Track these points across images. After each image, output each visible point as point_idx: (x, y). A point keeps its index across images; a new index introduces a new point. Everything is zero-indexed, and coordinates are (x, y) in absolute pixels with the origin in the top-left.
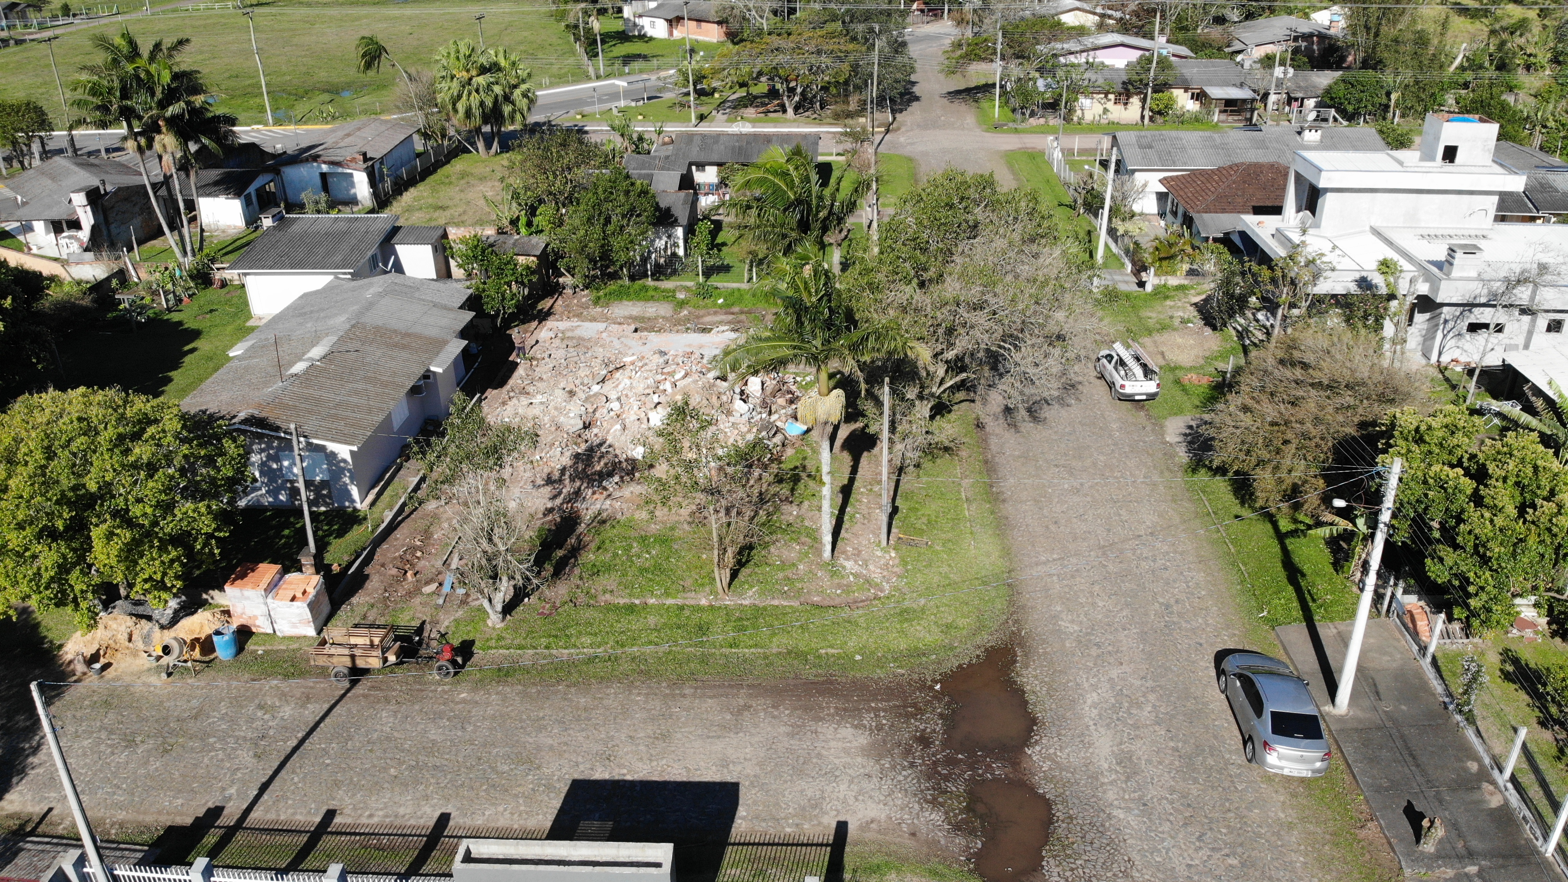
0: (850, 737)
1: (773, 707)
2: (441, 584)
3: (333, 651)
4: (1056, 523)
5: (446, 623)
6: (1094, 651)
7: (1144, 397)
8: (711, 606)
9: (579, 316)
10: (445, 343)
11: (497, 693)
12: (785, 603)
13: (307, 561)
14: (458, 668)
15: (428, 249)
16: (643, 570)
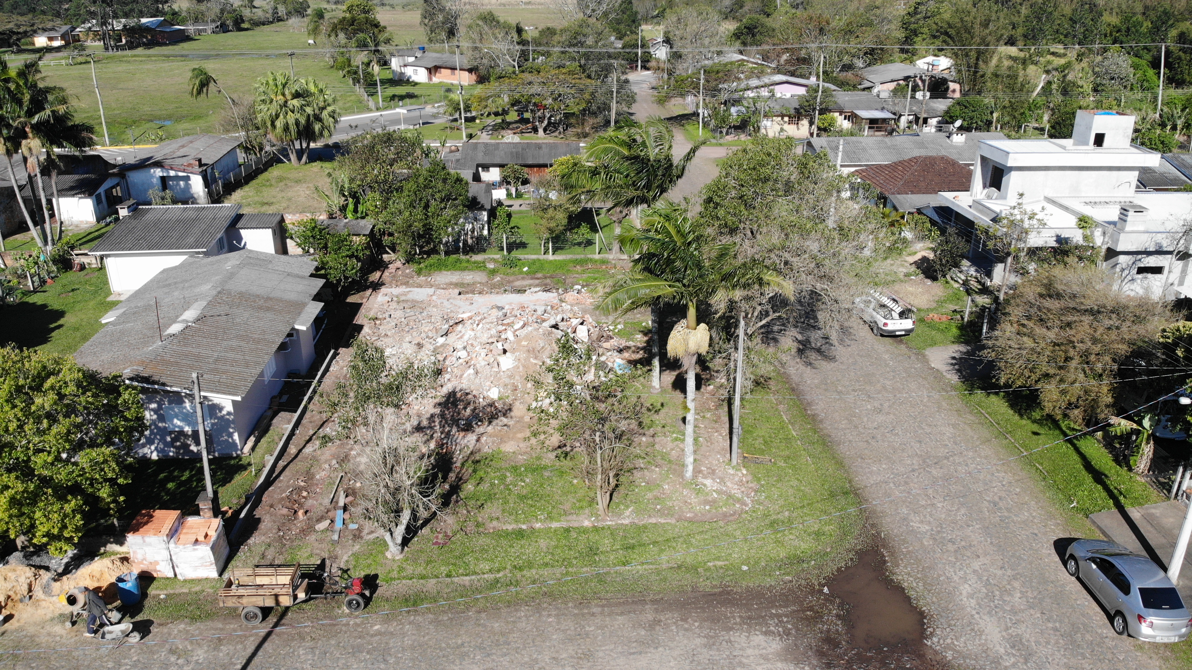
0: (764, 644)
1: (682, 620)
2: (332, 521)
3: (241, 591)
4: (873, 438)
5: (345, 558)
6: (951, 547)
7: (903, 333)
8: (594, 526)
9: (407, 284)
10: (304, 305)
11: (410, 623)
12: (662, 521)
13: (205, 505)
14: (368, 601)
15: (269, 232)
16: (522, 498)
